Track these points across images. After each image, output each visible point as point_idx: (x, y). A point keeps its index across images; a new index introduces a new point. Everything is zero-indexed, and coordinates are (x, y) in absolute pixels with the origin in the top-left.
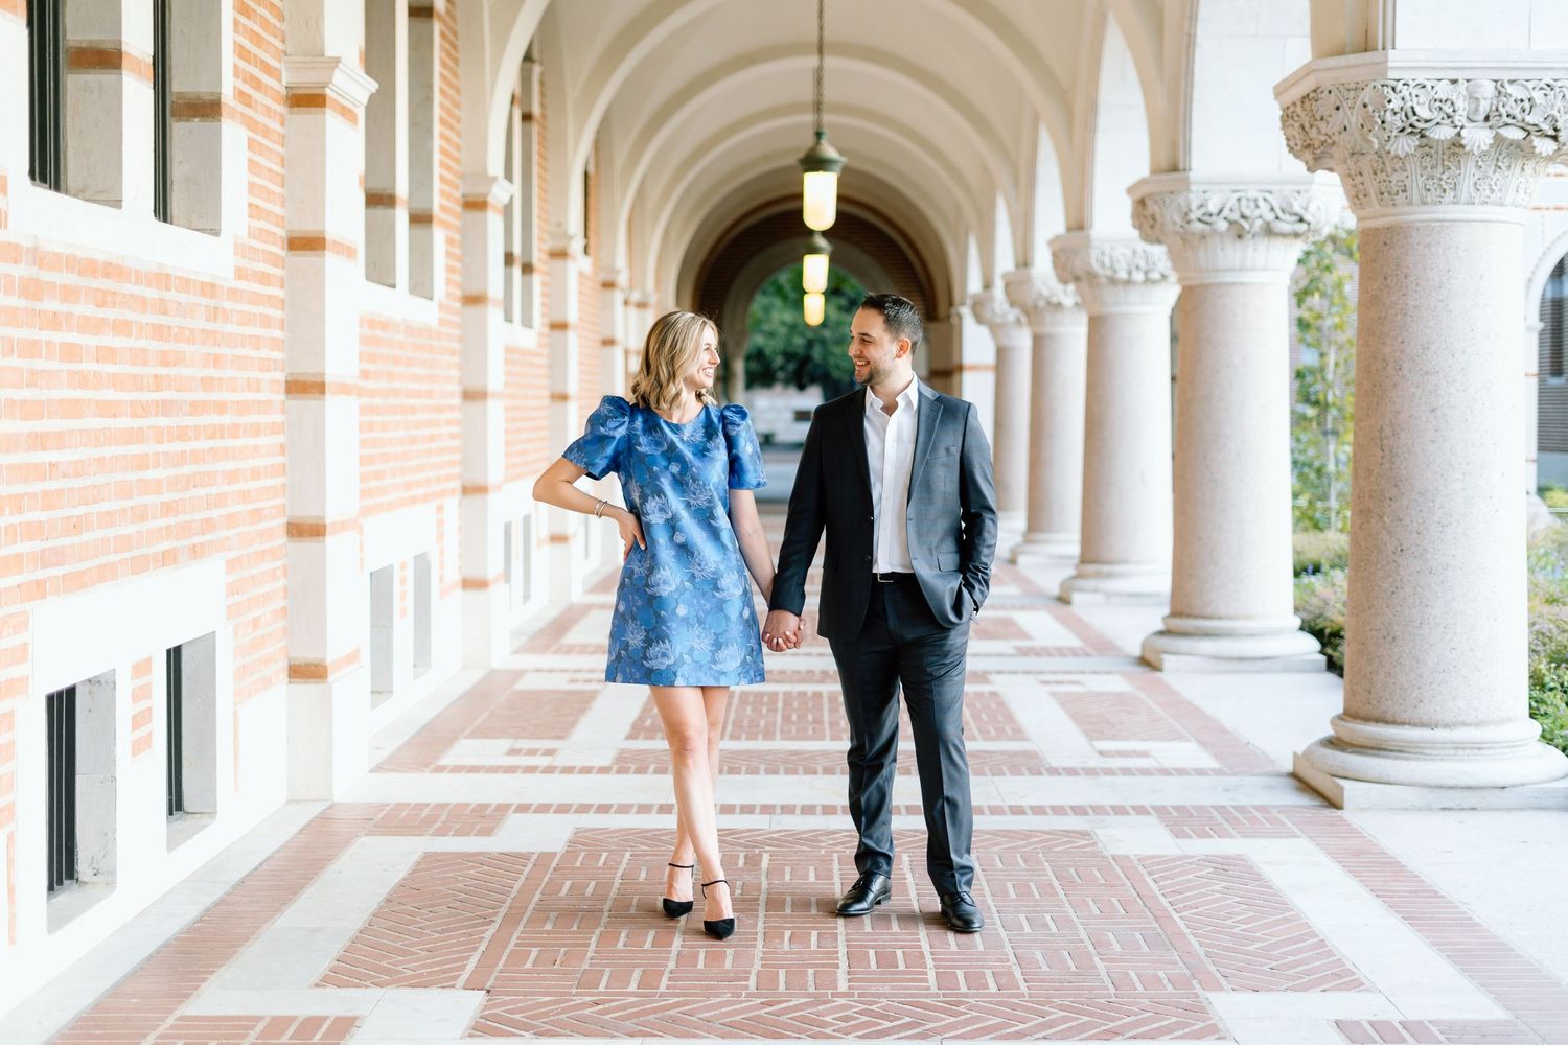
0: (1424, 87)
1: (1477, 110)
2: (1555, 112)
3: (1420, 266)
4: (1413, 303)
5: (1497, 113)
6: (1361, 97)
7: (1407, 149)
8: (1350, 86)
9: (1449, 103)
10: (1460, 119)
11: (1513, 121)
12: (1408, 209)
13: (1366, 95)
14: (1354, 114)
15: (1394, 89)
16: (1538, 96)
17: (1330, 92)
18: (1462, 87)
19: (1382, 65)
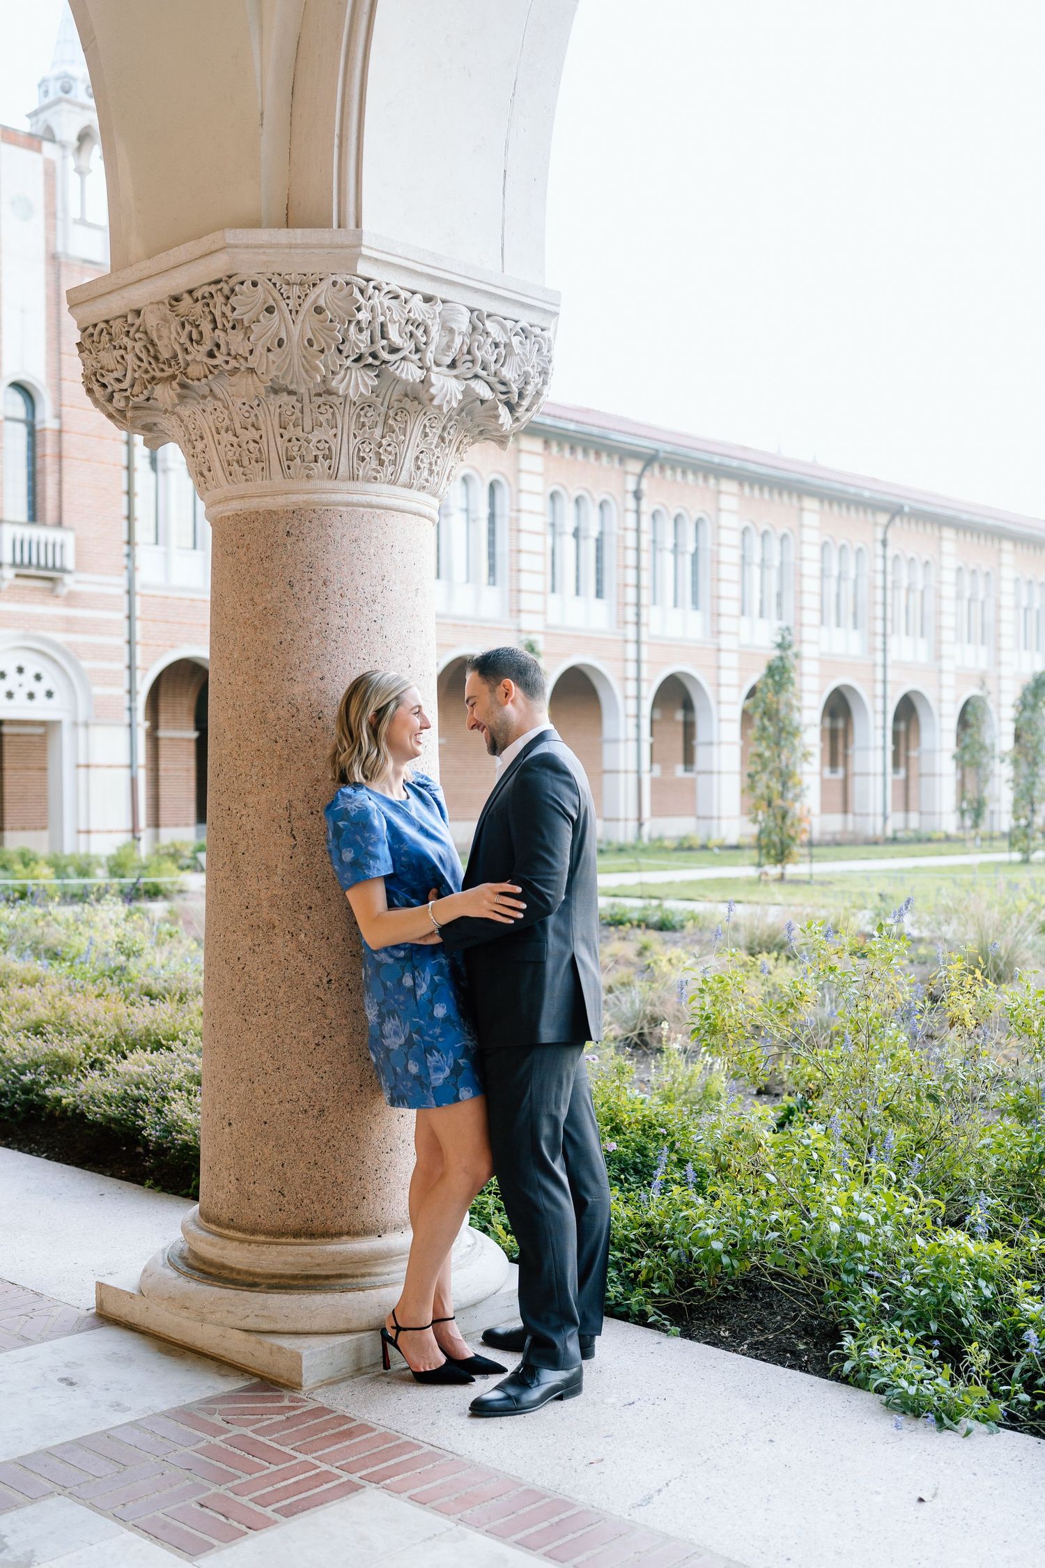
0: (396, 297)
1: (449, 347)
2: (530, 369)
3: (345, 569)
4: (337, 622)
5: (469, 357)
6: (312, 297)
7: (362, 389)
8: (293, 278)
9: (422, 329)
10: (429, 357)
11: (484, 373)
12: (330, 484)
13: (321, 294)
14: (299, 321)
15: (362, 292)
16: (515, 341)
17: (255, 284)
18: (439, 307)
19: (353, 250)
